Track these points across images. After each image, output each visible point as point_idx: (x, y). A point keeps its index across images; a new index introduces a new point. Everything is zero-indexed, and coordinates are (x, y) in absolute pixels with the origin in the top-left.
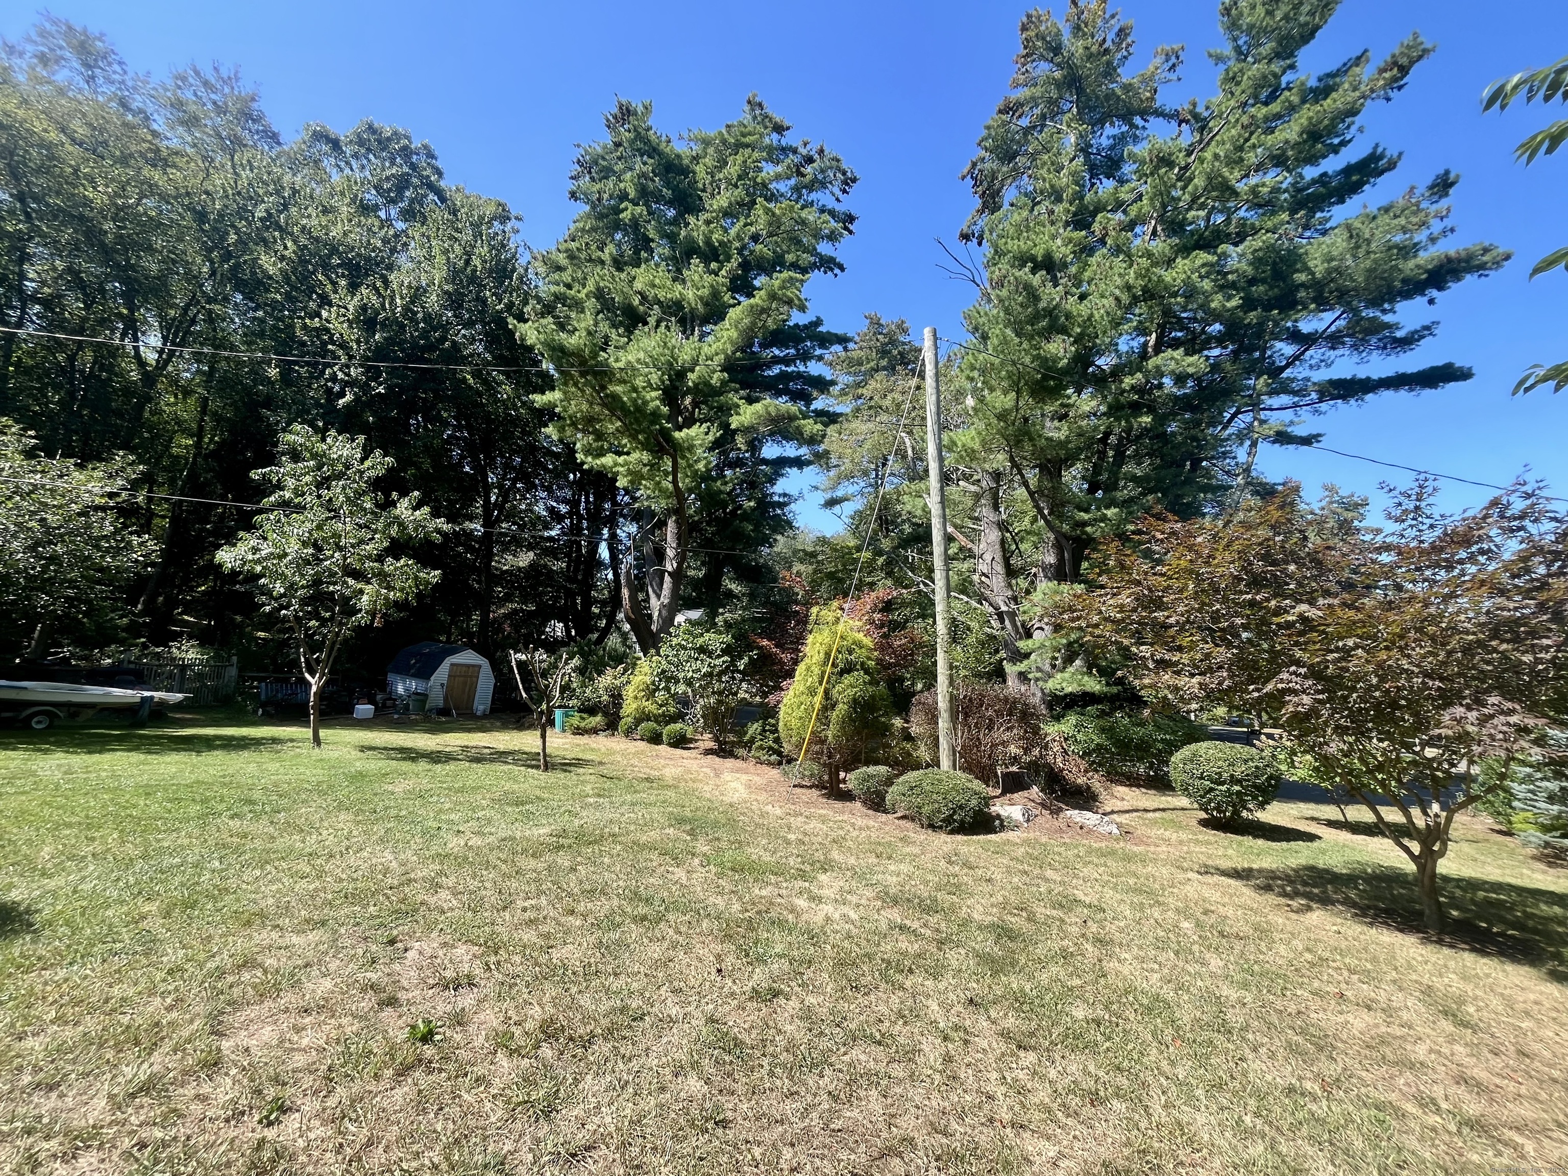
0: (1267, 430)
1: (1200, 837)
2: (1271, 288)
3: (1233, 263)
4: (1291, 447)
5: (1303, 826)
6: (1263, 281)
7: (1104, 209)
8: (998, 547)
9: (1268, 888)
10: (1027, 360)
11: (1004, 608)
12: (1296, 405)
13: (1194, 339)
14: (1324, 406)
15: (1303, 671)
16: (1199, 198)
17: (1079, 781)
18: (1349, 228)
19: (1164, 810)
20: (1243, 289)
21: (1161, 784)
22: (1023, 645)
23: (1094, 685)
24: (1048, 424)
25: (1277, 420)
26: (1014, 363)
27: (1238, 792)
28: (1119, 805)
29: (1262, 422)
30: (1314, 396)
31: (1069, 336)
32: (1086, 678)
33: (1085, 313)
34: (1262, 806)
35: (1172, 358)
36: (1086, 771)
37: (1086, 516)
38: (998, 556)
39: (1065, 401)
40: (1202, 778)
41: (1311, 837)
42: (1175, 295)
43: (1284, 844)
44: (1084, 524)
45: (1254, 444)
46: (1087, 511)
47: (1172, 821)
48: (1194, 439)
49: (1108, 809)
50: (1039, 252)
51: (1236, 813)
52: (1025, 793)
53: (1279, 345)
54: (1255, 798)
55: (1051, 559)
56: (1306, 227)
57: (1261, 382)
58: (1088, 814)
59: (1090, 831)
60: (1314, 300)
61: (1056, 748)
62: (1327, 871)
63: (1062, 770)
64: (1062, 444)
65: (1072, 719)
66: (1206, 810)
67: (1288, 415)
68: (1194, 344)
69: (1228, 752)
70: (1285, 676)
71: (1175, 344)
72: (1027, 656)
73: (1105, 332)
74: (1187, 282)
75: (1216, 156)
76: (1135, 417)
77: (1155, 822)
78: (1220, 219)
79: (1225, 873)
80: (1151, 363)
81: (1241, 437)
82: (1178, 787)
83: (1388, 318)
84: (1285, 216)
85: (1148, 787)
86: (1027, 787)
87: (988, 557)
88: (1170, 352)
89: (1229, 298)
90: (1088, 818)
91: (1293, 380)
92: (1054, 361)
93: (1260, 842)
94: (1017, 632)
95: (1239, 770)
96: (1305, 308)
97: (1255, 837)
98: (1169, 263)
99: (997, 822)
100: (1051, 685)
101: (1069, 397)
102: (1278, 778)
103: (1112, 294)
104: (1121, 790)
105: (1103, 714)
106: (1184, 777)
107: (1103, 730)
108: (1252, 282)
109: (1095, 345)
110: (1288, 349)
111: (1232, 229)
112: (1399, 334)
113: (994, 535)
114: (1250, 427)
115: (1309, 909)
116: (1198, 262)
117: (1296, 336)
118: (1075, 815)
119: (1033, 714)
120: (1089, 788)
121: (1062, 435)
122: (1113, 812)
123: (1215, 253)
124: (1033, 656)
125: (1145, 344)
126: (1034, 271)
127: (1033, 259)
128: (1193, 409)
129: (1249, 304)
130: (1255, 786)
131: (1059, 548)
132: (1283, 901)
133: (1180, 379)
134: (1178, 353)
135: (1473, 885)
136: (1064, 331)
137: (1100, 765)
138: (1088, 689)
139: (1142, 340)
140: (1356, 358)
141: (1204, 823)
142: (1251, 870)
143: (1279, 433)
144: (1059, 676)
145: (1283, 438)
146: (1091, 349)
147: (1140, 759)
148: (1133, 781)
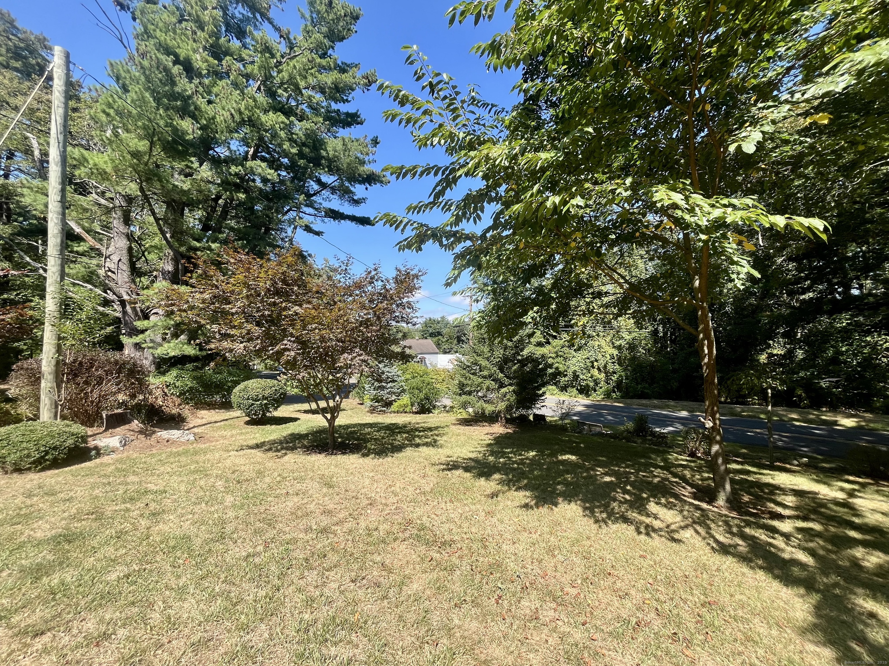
0: (301, 222)
1: (243, 431)
2: (311, 152)
3: (296, 130)
4: (311, 234)
5: (293, 415)
6: (308, 147)
7: (231, 55)
8: (125, 252)
9: (270, 449)
10: (162, 123)
11: (126, 297)
12: (315, 215)
13: (273, 162)
14: (326, 220)
15: (293, 339)
16: (284, 84)
17: (173, 412)
18: (343, 140)
19: (227, 420)
20: (299, 146)
21: (227, 405)
22: (140, 324)
23: (190, 350)
24: (176, 176)
25: (307, 219)
26: (150, 120)
27: (266, 404)
28: (199, 422)
29: (300, 218)
30: (323, 213)
31: (198, 122)
32: (185, 346)
33: (211, 114)
34: (276, 409)
35: (260, 166)
36: (180, 405)
37: (198, 245)
38: (125, 259)
39: (189, 164)
40: (248, 399)
41: (296, 420)
42: (266, 131)
43: (284, 426)
44: (196, 249)
45: (295, 228)
46: (199, 240)
47: (230, 425)
48: (267, 216)
49: (192, 426)
50: (182, 54)
51: (264, 414)
52: (127, 427)
53: (312, 183)
54: (273, 405)
55: (169, 267)
56: (329, 131)
57: (302, 197)
58: (175, 432)
59: (174, 442)
60: (327, 167)
61: (159, 392)
62: (298, 434)
63: (161, 407)
64: (184, 192)
65: (174, 372)
66: (249, 416)
67: (311, 218)
68: (274, 164)
69: (263, 383)
70: (285, 342)
71: (263, 159)
72: (143, 332)
73: (222, 132)
74: (273, 127)
75: (295, 67)
76: (236, 192)
77: (219, 428)
78: (293, 103)
79: (251, 448)
80: (249, 164)
81: (291, 222)
82: (235, 405)
83: (352, 189)
84: (321, 119)
85: (220, 408)
86: (129, 422)
87: (115, 258)
88: (259, 162)
89: (293, 147)
90: (174, 434)
91: (315, 202)
92: (183, 134)
93: (273, 427)
94: (136, 314)
95: (267, 393)
96: (324, 169)
97: (271, 424)
98: (266, 111)
99: (93, 453)
100: (159, 351)
101: (192, 162)
102: (285, 394)
103: (229, 110)
104: (204, 413)
105: (196, 368)
106: (239, 400)
107: (194, 378)
108: (304, 144)
109: (215, 137)
110: (316, 187)
111: (298, 111)
112: (355, 198)
113: (122, 243)
114: (294, 219)
115: (286, 454)
116: (280, 120)
117: (319, 182)
118: (164, 434)
119: (139, 372)
120: (180, 415)
121: (186, 186)
122: (194, 427)
123: (288, 119)
124: (147, 333)
125: (247, 153)
126: (175, 63)
127: (176, 56)
128: (269, 200)
129: (301, 155)
130: (274, 400)
131: (176, 261)
132: (275, 454)
133: (265, 180)
134: (264, 165)
135: (348, 426)
136: (194, 117)
137: (191, 399)
138: (186, 353)
139: (246, 149)
140: (339, 202)
141: (248, 423)
142: (264, 442)
143: (306, 226)
144: (166, 345)
145: (308, 229)
146: (212, 139)
147: (217, 393)
148: (211, 406)
